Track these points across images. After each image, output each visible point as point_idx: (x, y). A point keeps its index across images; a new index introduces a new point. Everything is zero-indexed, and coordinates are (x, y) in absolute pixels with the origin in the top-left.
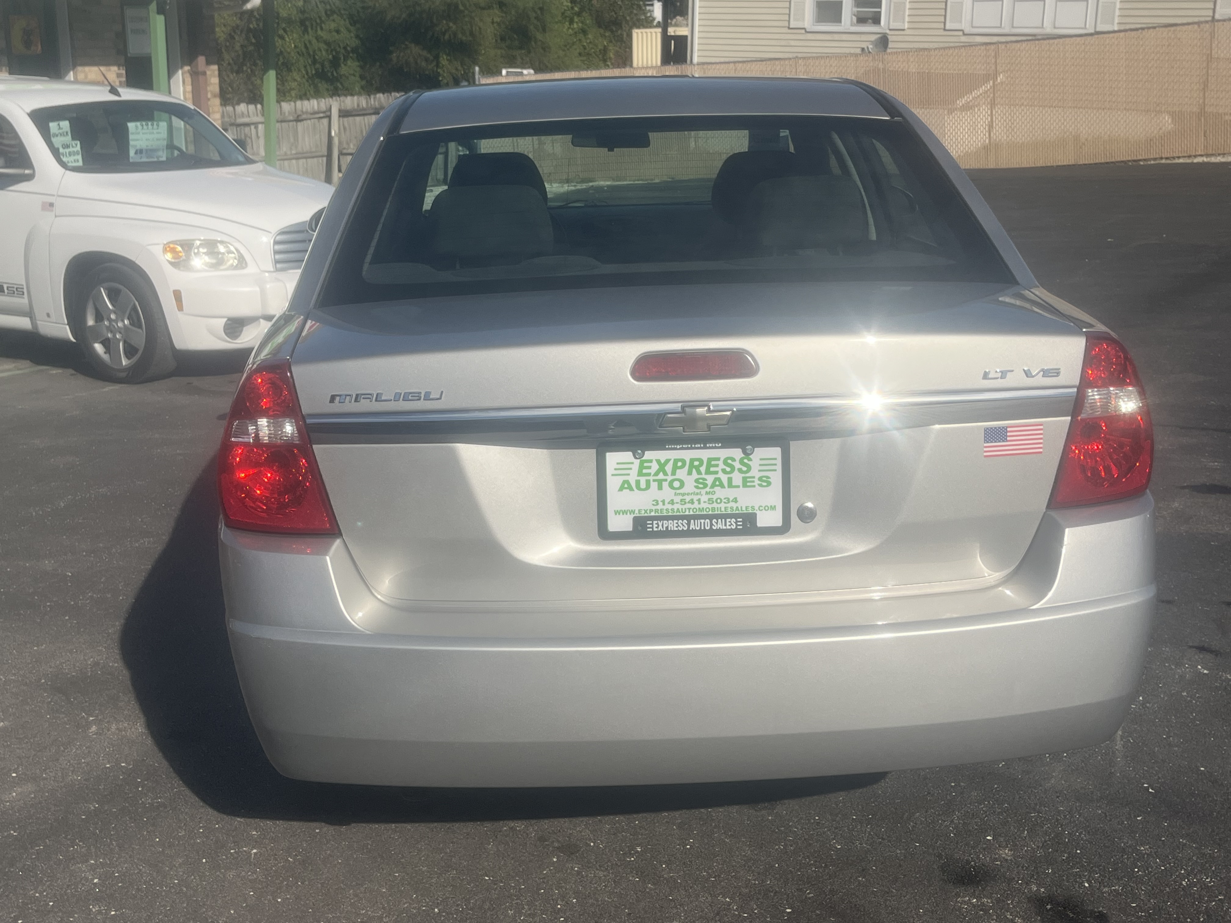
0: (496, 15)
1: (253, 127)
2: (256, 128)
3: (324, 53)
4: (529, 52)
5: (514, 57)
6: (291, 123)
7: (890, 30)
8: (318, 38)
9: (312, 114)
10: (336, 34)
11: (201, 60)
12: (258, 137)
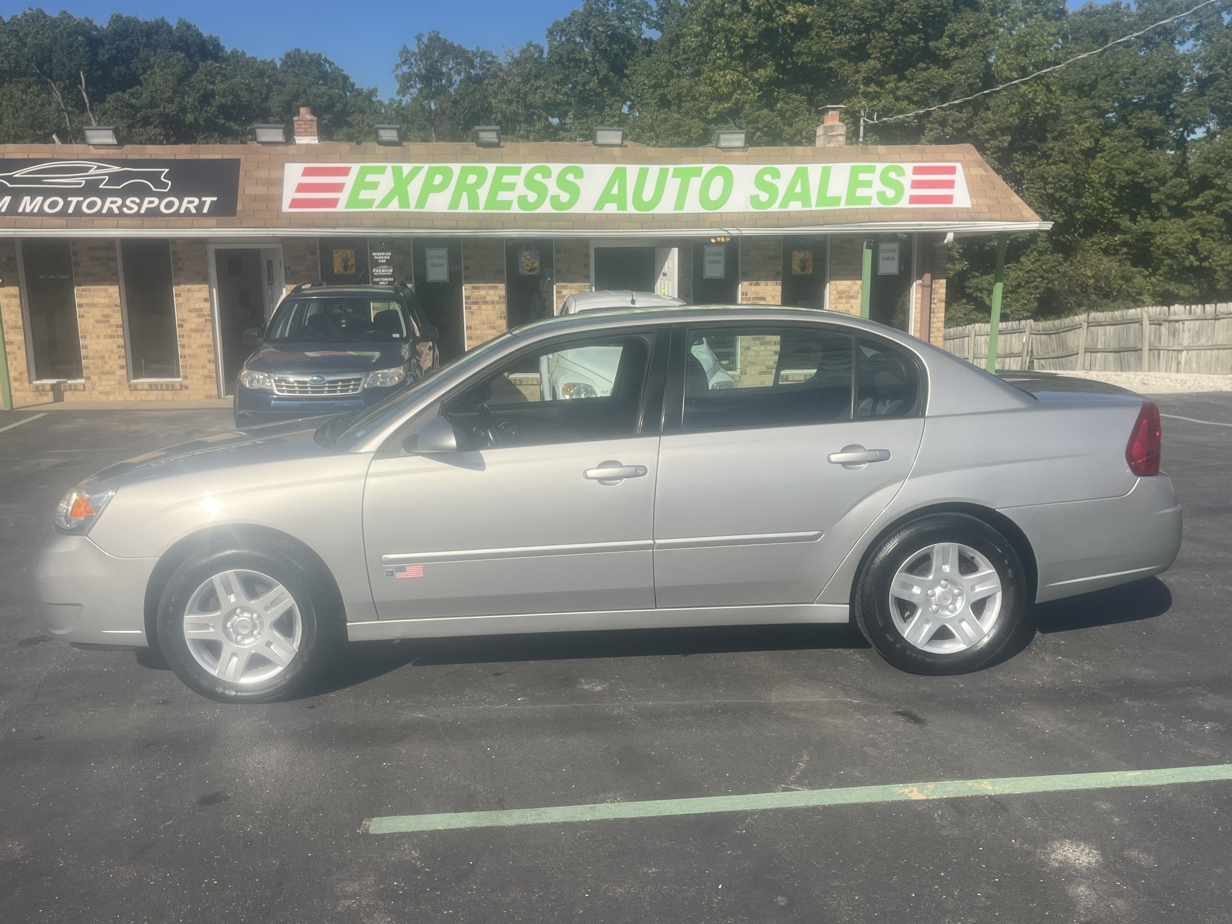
1: (1181, 323)
2: (1183, 324)
6: (1210, 321)
9: (1227, 314)
11: (929, 276)
12: (1184, 331)
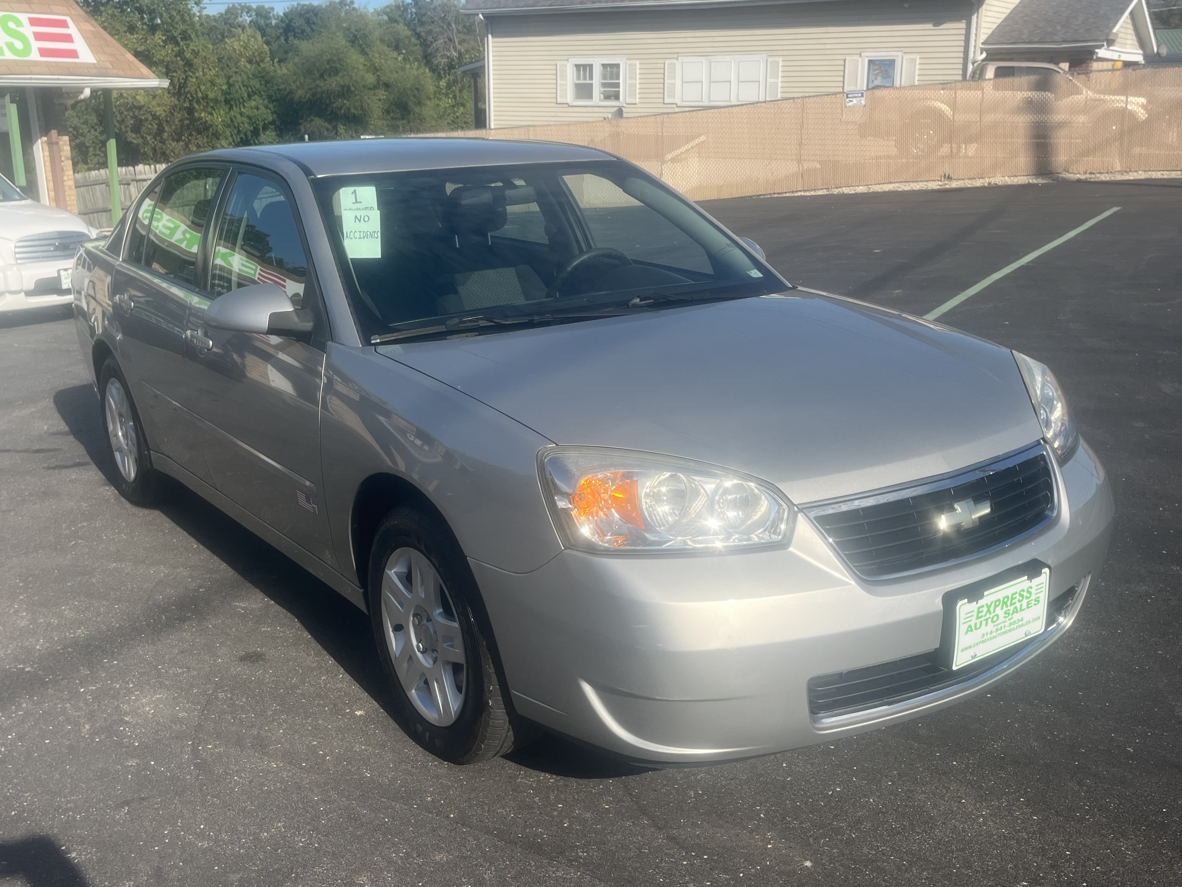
0: (382, 94)
3: (246, 125)
4: (409, 122)
5: (398, 126)
7: (627, 104)
8: (241, 114)
10: (255, 110)
11: (54, 133)
